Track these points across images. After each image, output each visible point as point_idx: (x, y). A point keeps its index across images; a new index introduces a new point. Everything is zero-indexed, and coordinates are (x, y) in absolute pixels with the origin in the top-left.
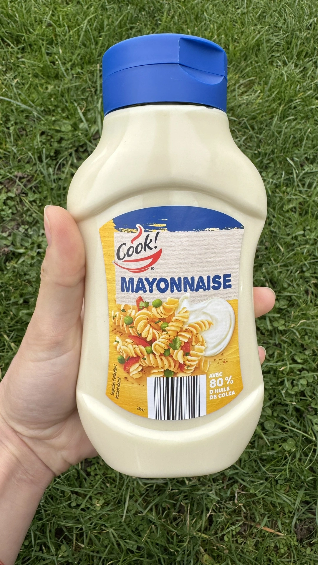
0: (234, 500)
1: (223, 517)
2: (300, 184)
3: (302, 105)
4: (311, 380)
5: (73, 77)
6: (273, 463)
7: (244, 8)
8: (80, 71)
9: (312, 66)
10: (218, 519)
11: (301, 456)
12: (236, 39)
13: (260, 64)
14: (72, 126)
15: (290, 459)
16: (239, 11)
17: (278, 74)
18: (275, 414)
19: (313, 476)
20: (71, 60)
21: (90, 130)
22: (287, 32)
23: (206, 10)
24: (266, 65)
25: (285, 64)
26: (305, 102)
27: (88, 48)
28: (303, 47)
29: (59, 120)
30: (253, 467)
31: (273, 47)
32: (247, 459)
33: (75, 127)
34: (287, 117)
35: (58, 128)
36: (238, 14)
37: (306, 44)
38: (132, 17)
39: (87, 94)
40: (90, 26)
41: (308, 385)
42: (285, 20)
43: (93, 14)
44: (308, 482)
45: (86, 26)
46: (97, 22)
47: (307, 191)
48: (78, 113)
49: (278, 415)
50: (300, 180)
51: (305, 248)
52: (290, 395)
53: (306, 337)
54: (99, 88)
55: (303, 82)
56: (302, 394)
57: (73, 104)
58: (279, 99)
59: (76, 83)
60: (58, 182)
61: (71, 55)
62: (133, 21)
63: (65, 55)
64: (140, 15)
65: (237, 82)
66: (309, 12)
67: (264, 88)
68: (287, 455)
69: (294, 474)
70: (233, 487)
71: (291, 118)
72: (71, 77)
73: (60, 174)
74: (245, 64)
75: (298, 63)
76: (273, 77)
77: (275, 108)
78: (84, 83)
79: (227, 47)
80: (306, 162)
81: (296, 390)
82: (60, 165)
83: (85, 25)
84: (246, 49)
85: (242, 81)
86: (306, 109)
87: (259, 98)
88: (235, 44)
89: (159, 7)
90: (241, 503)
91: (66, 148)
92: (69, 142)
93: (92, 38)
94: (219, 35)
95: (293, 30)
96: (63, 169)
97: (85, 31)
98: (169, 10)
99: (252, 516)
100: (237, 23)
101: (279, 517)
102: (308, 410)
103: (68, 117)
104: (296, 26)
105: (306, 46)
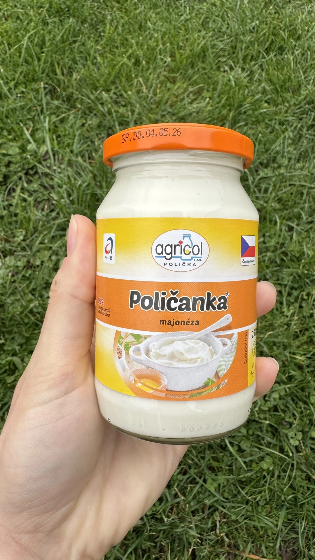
0: (215, 530)
1: (206, 550)
2: (256, 190)
3: (252, 109)
4: (283, 393)
5: (17, 97)
6: (252, 484)
7: (187, 15)
8: (24, 90)
9: (258, 69)
10: (200, 554)
11: (280, 472)
12: (182, 46)
13: (207, 71)
14: (20, 148)
15: (268, 477)
16: (182, 18)
17: (225, 80)
18: (251, 432)
19: (293, 493)
20: (14, 79)
21: (39, 150)
22: (231, 37)
23: (149, 19)
24: (214, 71)
25: (231, 68)
26: (255, 106)
27: (31, 65)
28: (248, 51)
29: (5, 143)
30: (232, 491)
31: (219, 52)
32: (225, 484)
33: (23, 149)
34: (238, 123)
35: (5, 152)
36: (182, 20)
37: (251, 48)
38: (74, 30)
39: (33, 114)
40: (31, 42)
41: (281, 398)
42: (228, 24)
43: (33, 29)
44: (290, 500)
45: (27, 43)
46: (38, 38)
47: (263, 197)
48: (25, 134)
49: (253, 433)
50: (256, 186)
51: (266, 256)
52: (264, 412)
53: (275, 348)
54: (45, 106)
55: (251, 87)
56: (275, 409)
57: (19, 124)
58: (229, 105)
59: (20, 102)
60: (9, 208)
61: (13, 73)
62: (76, 34)
63: (6, 74)
64: (82, 28)
65: (186, 90)
66: (251, 16)
67: (213, 94)
68: (266, 474)
69: (274, 493)
70: (214, 516)
71: (242, 123)
72: (15, 97)
73: (11, 200)
74: (192, 72)
75: (244, 67)
76: (220, 83)
77: (225, 114)
78: (29, 102)
79: (173, 55)
80: (260, 167)
81: (269, 406)
82: (10, 190)
83: (26, 41)
84: (191, 56)
85: (191, 89)
86: (256, 113)
87: (209, 105)
88: (181, 51)
89: (102, 19)
90: (223, 532)
91: (15, 172)
92: (17, 166)
93: (34, 54)
94: (164, 44)
95: (237, 34)
96: (13, 194)
97: (26, 48)
98: (112, 20)
99: (236, 544)
100: (181, 30)
101: (263, 540)
102: (283, 425)
103: (15, 139)
104: (240, 30)
105: (251, 50)
